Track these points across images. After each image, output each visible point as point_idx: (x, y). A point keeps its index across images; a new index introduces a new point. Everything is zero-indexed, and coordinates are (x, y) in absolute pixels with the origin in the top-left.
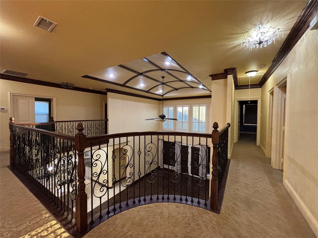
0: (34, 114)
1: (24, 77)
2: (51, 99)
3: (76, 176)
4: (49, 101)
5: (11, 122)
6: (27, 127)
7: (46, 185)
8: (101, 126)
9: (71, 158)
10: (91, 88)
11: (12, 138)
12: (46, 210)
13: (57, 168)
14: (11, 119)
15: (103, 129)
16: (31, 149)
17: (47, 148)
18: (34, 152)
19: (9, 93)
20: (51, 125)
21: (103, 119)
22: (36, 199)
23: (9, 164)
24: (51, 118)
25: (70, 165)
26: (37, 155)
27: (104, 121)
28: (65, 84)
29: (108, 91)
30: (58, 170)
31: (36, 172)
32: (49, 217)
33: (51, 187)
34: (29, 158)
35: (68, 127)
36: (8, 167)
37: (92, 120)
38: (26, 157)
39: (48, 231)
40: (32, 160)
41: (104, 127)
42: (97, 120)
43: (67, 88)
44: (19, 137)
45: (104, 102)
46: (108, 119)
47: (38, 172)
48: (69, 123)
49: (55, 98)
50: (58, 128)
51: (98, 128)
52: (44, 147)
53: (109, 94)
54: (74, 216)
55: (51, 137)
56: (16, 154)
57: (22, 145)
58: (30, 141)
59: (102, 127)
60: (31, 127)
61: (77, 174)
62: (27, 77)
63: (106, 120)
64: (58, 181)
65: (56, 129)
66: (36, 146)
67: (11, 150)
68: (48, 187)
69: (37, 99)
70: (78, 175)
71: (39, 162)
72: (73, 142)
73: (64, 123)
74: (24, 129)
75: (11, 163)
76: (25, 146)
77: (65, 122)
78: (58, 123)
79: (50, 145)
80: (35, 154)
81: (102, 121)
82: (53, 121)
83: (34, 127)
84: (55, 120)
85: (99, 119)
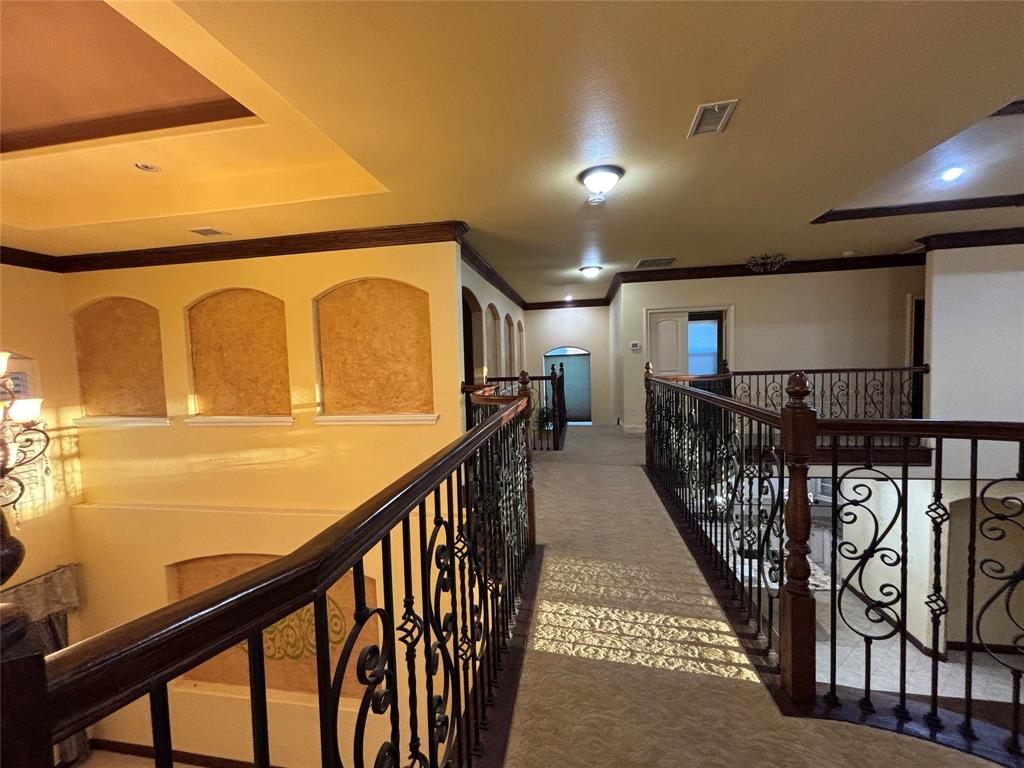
0: (685, 355)
1: (667, 268)
2: (721, 311)
3: (782, 531)
4: (718, 316)
5: (648, 372)
6: (673, 383)
7: (708, 530)
8: (892, 392)
9: (768, 474)
10: (847, 254)
11: (649, 407)
12: (708, 588)
13: (734, 496)
14: (648, 368)
15: (902, 403)
16: (681, 434)
17: (713, 438)
18: (687, 444)
19: (644, 310)
20: (721, 381)
21: (901, 366)
22: (689, 554)
23: (644, 462)
24: (722, 364)
25: (766, 493)
26: (691, 452)
27: (906, 375)
28: (760, 261)
29: (929, 248)
30: (736, 502)
31: (690, 492)
32: (713, 607)
33: (719, 539)
34: (677, 456)
35: (766, 391)
36: (642, 466)
37: (853, 370)
38: (671, 453)
39: (711, 638)
40: (683, 460)
41: (905, 399)
42: (874, 370)
43: (765, 273)
44: (660, 406)
45: (909, 295)
46: (927, 365)
47: (694, 492)
48: (770, 377)
49: (732, 308)
50: (739, 393)
51: (877, 398)
52: (705, 436)
53: (936, 257)
54: (775, 644)
55: (720, 409)
56: (654, 442)
57: (666, 424)
58: (679, 417)
59: (896, 397)
60: (681, 383)
61: (784, 526)
62: (675, 265)
63: (920, 369)
64: (736, 530)
65: (733, 393)
66: (689, 431)
67: (647, 433)
68: (713, 539)
69: (695, 316)
70: (787, 528)
71: (695, 469)
72: (766, 424)
73: (754, 377)
74: (669, 388)
75: (647, 461)
76: (670, 427)
77: (758, 373)
78: (738, 377)
79: (719, 435)
80: (688, 450)
81: (897, 375)
82: (728, 371)
83: (687, 384)
84: (732, 368)
85: (885, 366)
